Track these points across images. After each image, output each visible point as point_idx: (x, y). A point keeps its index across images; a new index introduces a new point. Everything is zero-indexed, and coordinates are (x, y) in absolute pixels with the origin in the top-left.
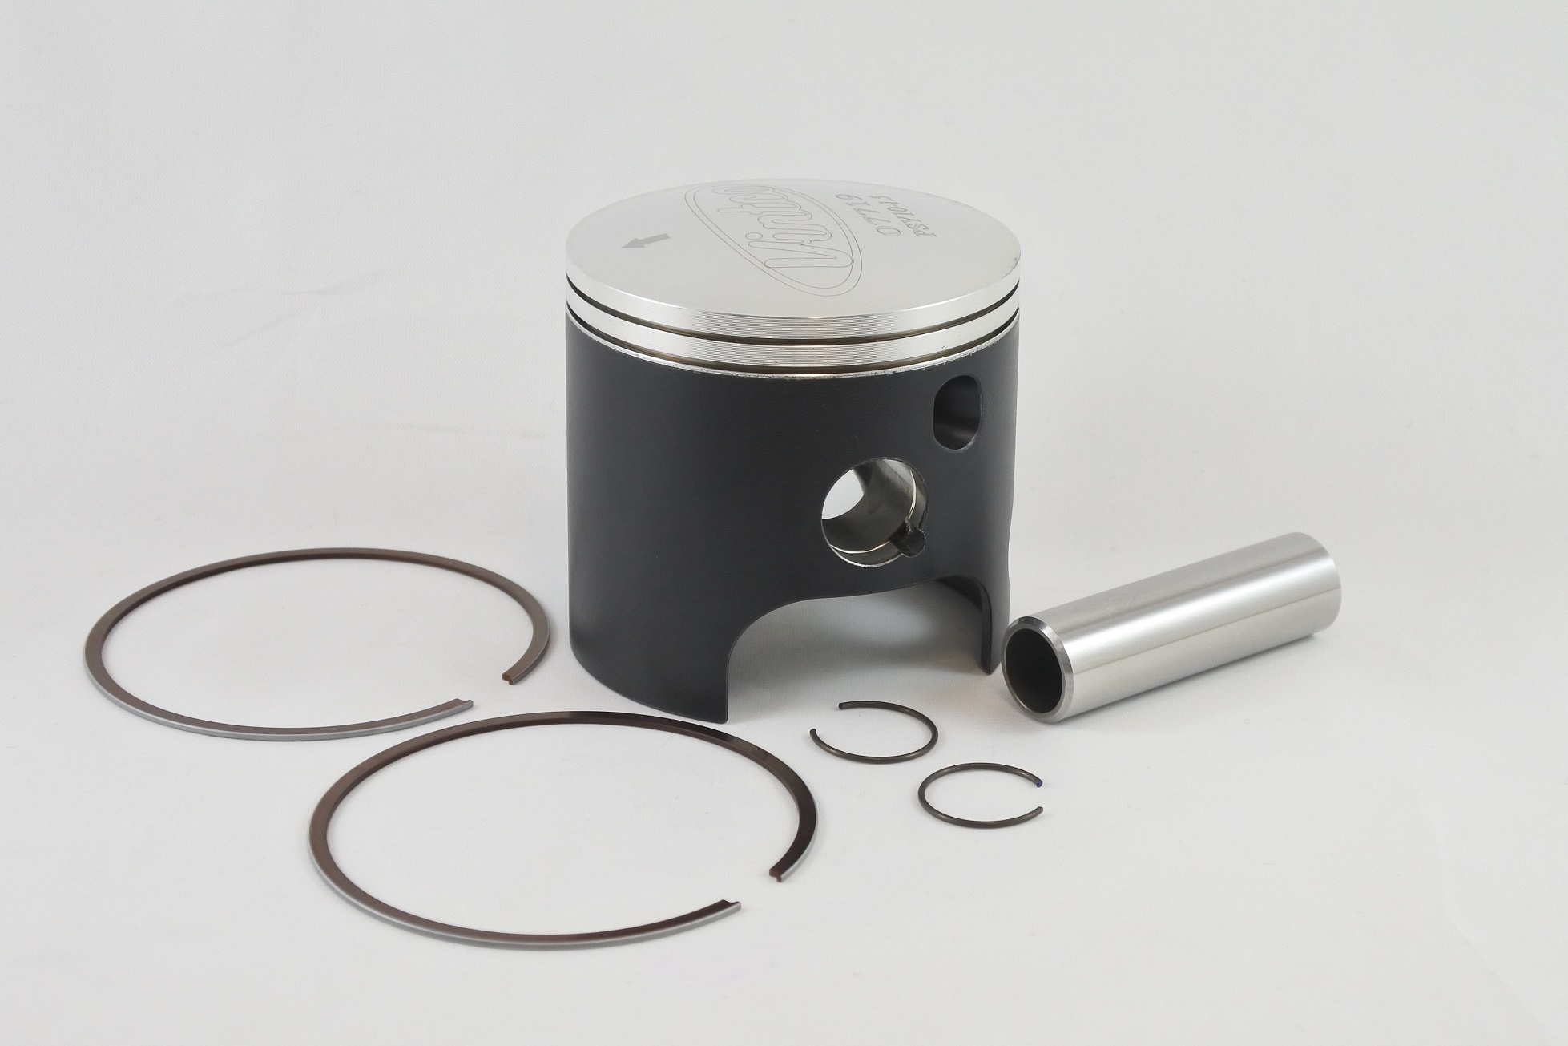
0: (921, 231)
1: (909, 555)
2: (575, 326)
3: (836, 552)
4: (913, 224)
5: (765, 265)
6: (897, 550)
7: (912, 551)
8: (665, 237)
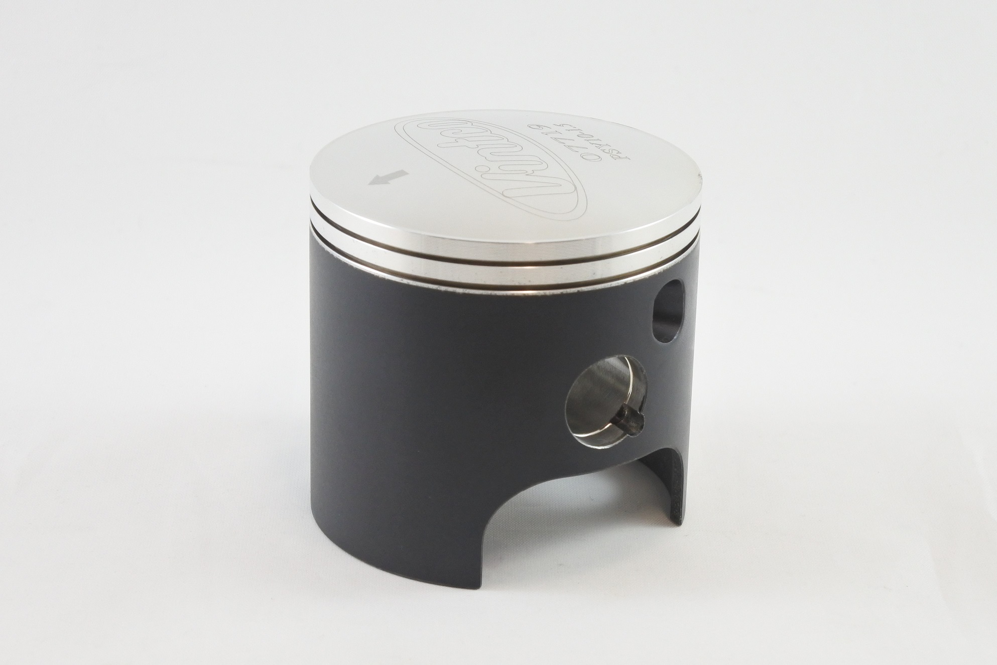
0: (616, 155)
1: (631, 435)
2: (318, 244)
3: (577, 439)
4: (607, 148)
5: (503, 195)
6: (622, 432)
7: (634, 431)
8: (402, 173)
